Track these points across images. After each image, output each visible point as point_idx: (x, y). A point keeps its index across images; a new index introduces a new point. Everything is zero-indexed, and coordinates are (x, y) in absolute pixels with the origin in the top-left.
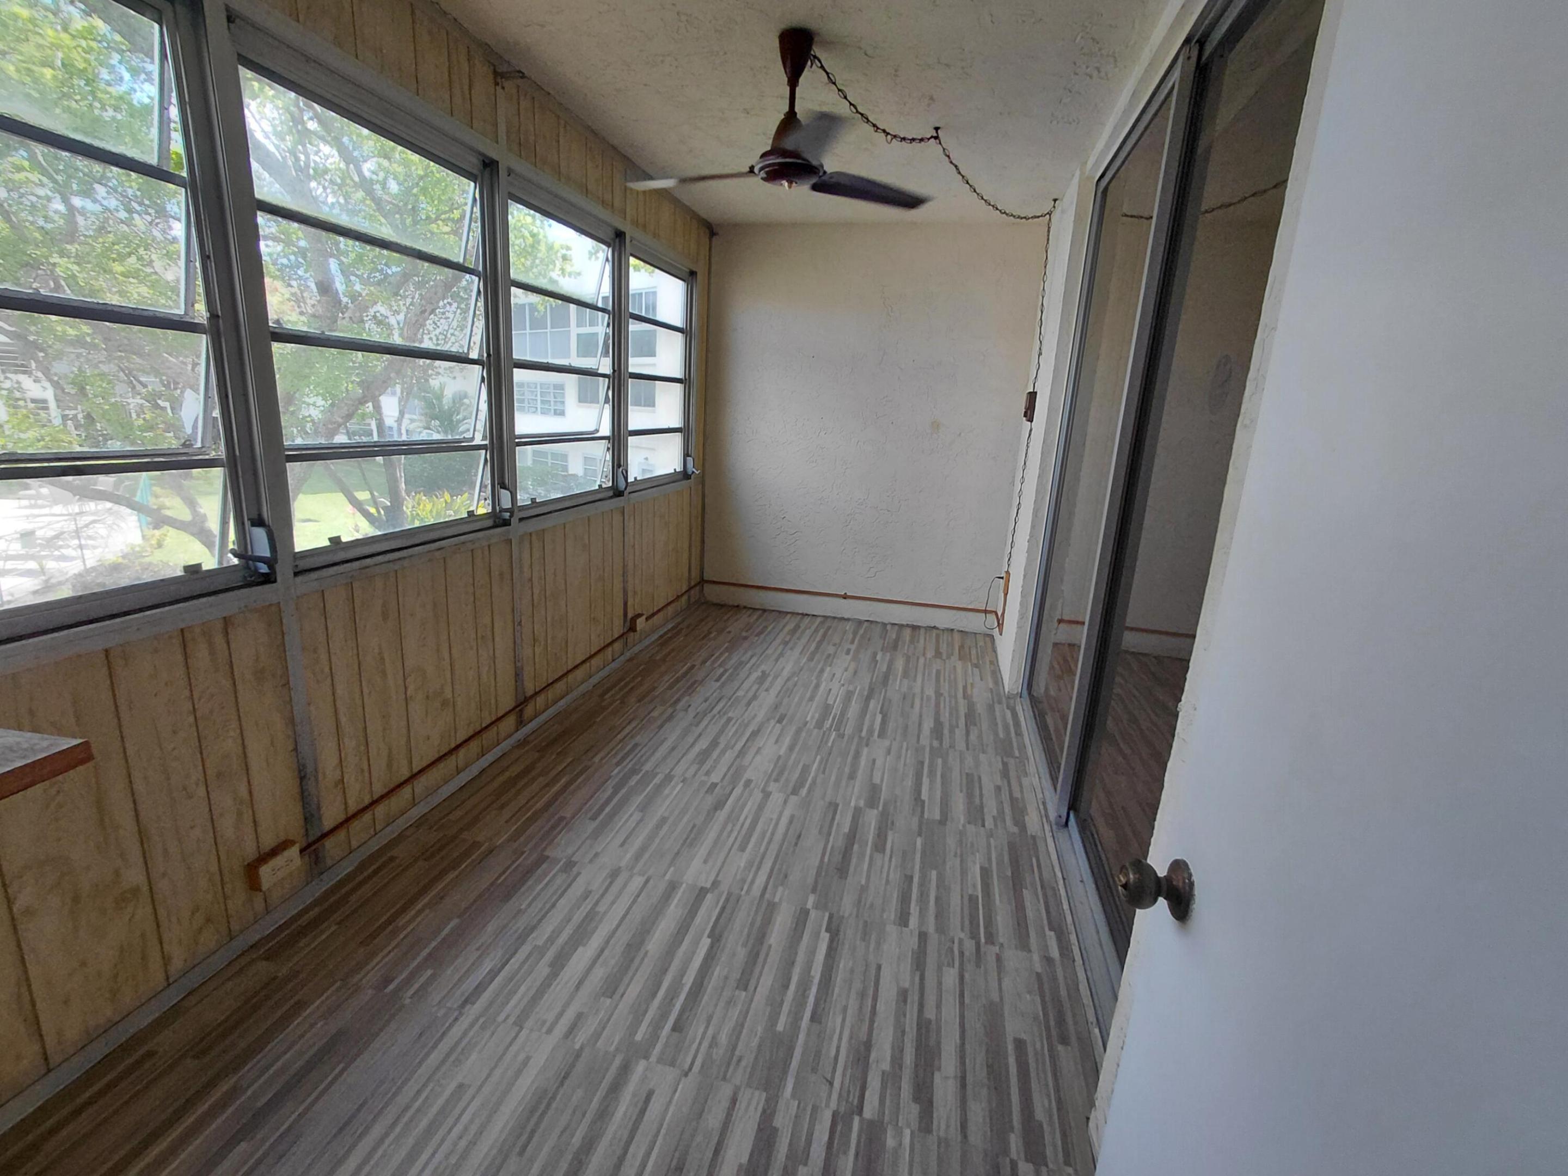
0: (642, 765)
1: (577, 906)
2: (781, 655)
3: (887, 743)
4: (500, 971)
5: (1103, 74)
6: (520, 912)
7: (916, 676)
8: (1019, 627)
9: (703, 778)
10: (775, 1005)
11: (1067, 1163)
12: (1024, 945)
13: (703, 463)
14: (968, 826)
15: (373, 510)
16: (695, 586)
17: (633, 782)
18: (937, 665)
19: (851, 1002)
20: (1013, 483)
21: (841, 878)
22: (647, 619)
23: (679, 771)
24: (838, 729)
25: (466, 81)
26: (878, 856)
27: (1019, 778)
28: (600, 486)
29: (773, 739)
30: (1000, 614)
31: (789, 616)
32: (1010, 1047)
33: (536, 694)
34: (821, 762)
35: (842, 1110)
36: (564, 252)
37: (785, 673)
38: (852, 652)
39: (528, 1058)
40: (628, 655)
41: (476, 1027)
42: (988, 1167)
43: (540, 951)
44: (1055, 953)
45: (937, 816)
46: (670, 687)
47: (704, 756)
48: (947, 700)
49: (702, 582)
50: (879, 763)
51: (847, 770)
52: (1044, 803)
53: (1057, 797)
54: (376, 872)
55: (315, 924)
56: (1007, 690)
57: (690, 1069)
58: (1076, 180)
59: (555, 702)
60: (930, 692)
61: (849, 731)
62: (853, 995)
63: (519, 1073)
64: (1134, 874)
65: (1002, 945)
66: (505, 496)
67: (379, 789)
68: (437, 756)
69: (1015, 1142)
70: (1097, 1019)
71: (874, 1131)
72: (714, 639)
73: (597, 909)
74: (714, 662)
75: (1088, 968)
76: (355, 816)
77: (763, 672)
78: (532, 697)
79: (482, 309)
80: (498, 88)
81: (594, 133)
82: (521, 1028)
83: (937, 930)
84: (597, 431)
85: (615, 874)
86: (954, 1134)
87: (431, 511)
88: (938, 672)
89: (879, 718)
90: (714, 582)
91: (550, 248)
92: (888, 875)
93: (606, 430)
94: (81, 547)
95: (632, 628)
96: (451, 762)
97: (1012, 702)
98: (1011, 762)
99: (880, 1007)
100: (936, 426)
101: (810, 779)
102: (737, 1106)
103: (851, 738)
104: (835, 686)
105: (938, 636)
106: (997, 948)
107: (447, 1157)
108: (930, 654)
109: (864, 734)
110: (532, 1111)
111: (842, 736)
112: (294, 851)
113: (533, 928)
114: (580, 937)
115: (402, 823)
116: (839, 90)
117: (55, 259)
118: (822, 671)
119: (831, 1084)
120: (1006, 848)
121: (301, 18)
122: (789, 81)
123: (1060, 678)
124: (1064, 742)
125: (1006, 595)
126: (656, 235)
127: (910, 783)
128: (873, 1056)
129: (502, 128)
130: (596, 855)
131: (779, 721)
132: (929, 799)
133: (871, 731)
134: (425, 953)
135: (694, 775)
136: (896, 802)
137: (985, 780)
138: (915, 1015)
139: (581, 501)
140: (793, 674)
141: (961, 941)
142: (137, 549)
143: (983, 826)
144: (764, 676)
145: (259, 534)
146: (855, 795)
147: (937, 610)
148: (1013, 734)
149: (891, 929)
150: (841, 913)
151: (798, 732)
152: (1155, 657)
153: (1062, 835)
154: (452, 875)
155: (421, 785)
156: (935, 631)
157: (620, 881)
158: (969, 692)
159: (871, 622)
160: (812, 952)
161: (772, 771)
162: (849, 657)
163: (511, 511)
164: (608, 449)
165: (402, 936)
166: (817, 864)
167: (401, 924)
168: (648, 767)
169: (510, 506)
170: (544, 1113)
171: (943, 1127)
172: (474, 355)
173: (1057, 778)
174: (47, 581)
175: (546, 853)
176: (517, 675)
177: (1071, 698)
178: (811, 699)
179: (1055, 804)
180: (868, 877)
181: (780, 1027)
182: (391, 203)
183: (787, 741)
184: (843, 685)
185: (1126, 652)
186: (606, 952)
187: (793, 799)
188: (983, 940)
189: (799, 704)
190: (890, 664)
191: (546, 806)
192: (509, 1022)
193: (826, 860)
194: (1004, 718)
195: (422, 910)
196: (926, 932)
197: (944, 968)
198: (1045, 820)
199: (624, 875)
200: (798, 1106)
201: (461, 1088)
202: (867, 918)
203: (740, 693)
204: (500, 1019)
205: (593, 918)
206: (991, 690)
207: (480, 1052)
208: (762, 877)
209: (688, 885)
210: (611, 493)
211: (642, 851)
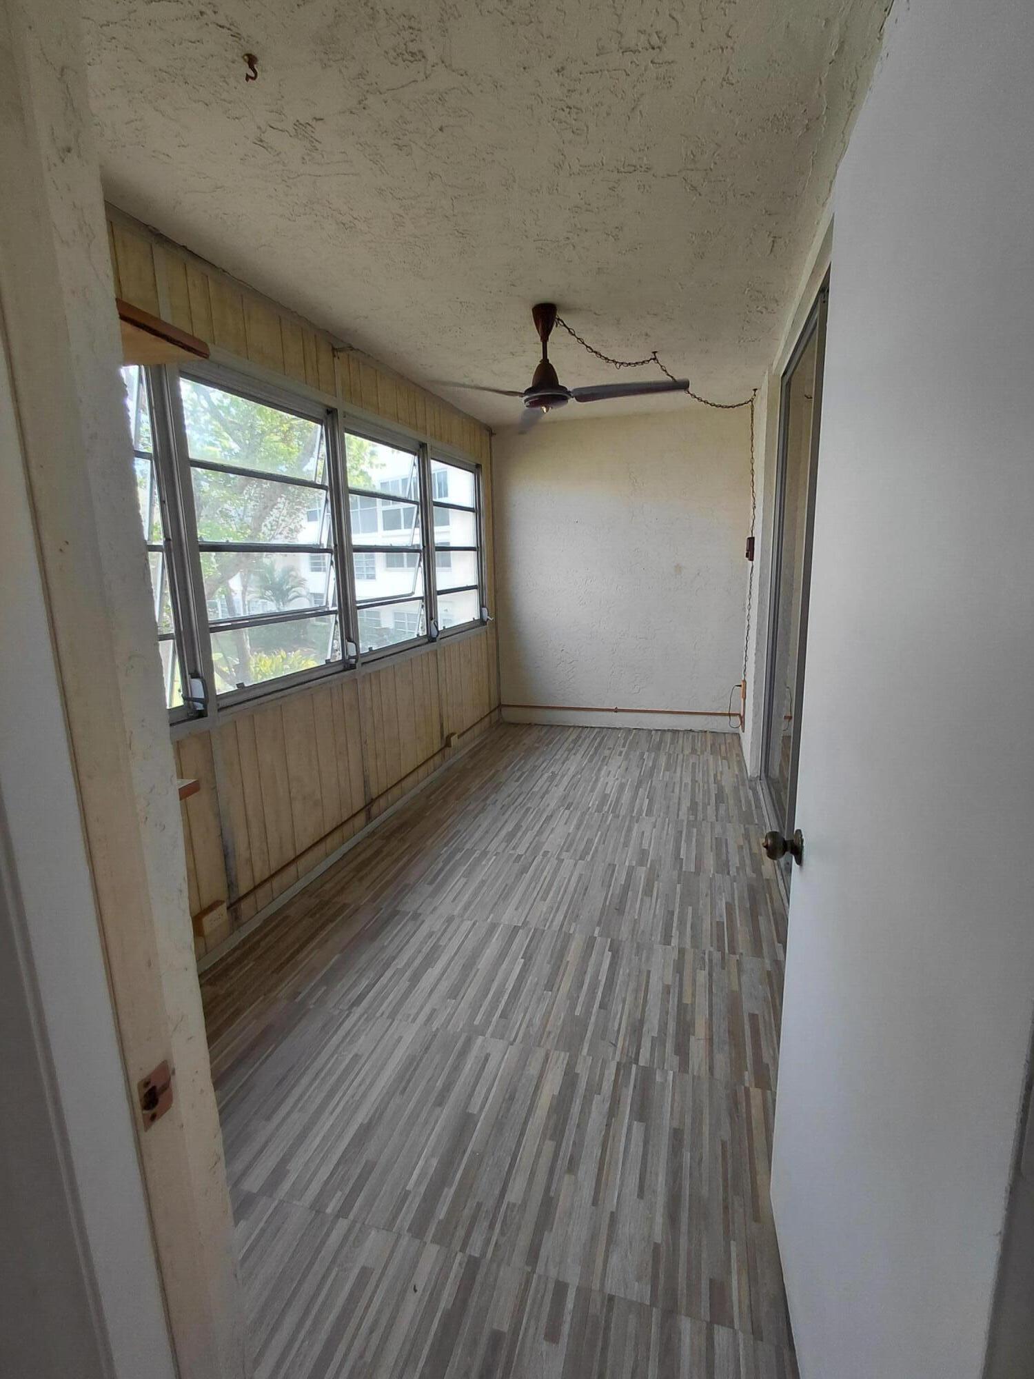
0: (464, 845)
1: (424, 942)
2: (567, 759)
3: (653, 819)
4: (374, 985)
6: (383, 948)
7: (676, 769)
8: (755, 724)
9: (511, 852)
10: (573, 1001)
12: (758, 953)
13: (495, 611)
14: (716, 875)
16: (495, 709)
17: (458, 856)
18: (693, 759)
20: (743, 607)
21: (619, 915)
22: (459, 737)
23: (492, 847)
24: (614, 812)
25: (314, 360)
26: (647, 899)
28: (418, 635)
29: (563, 821)
30: (742, 715)
31: (572, 729)
32: (746, 1019)
33: (379, 796)
34: (601, 836)
35: (624, 1061)
37: (571, 773)
38: (623, 754)
39: (401, 1038)
40: (446, 765)
41: (362, 1020)
42: (728, 1092)
43: (401, 972)
45: (693, 870)
46: (481, 788)
47: (511, 835)
48: (701, 785)
49: (500, 706)
50: (647, 834)
51: (622, 840)
54: (277, 926)
55: (239, 961)
56: (749, 774)
57: (515, 1040)
58: (766, 377)
59: (394, 802)
60: (687, 780)
61: (623, 812)
62: (630, 992)
63: (395, 1047)
65: (741, 954)
66: (351, 646)
67: (275, 866)
68: (312, 843)
69: (748, 1076)
71: (646, 1077)
72: (513, 749)
73: (440, 943)
74: (513, 768)
76: (261, 885)
77: (553, 773)
78: (376, 799)
80: (336, 360)
81: (402, 377)
82: (394, 1020)
83: (692, 947)
84: (413, 593)
85: (450, 920)
86: (705, 1068)
87: (271, 667)
88: (694, 764)
89: (647, 801)
90: (509, 706)
92: (655, 911)
93: (420, 592)
95: (448, 744)
97: (753, 783)
98: (752, 828)
99: (650, 998)
100: (681, 567)
101: (593, 848)
102: (549, 1061)
103: (625, 817)
104: (611, 780)
105: (693, 736)
106: (738, 956)
108: (687, 752)
109: (634, 814)
111: (617, 817)
112: (223, 909)
113: (394, 958)
114: (429, 961)
115: (291, 893)
116: (578, 339)
118: (600, 770)
119: (615, 1046)
120: (746, 889)
122: (541, 338)
125: (745, 699)
126: (449, 442)
127: (671, 847)
128: (645, 1028)
129: (339, 387)
130: (435, 908)
131: (568, 808)
132: (686, 857)
133: (640, 810)
134: (318, 977)
135: (504, 851)
136: (660, 861)
137: (730, 842)
138: (676, 1001)
139: (405, 647)
140: (577, 773)
141: (710, 953)
143: (728, 873)
144: (554, 775)
145: (197, 683)
146: (629, 857)
147: (692, 716)
148: (754, 808)
149: (658, 948)
150: (620, 939)
151: (583, 814)
154: (332, 925)
155: (302, 863)
156: (691, 733)
157: (453, 926)
158: (719, 778)
159: (639, 729)
160: (599, 964)
161: (564, 845)
162: (622, 758)
163: (356, 658)
164: (423, 606)
165: (302, 966)
166: (601, 906)
167: (299, 959)
168: (468, 846)
169: (355, 654)
170: (415, 1070)
171: (696, 1068)
172: (325, 545)
175: (398, 909)
176: (365, 782)
178: (592, 790)
180: (640, 914)
181: (577, 1013)
183: (574, 822)
184: (617, 779)
186: (449, 971)
187: (581, 863)
188: (727, 952)
189: (582, 795)
190: (655, 761)
191: (396, 877)
192: (385, 1016)
193: (608, 903)
194: (746, 797)
195: (313, 950)
196: (684, 948)
197: (698, 971)
198: (777, 867)
199: (457, 921)
200: (593, 1060)
201: (357, 1057)
202: (639, 941)
203: (535, 789)
204: (378, 1014)
205: (435, 952)
206: (737, 775)
207: (367, 1035)
208: (560, 917)
209: (504, 924)
210: (427, 640)
211: (469, 904)
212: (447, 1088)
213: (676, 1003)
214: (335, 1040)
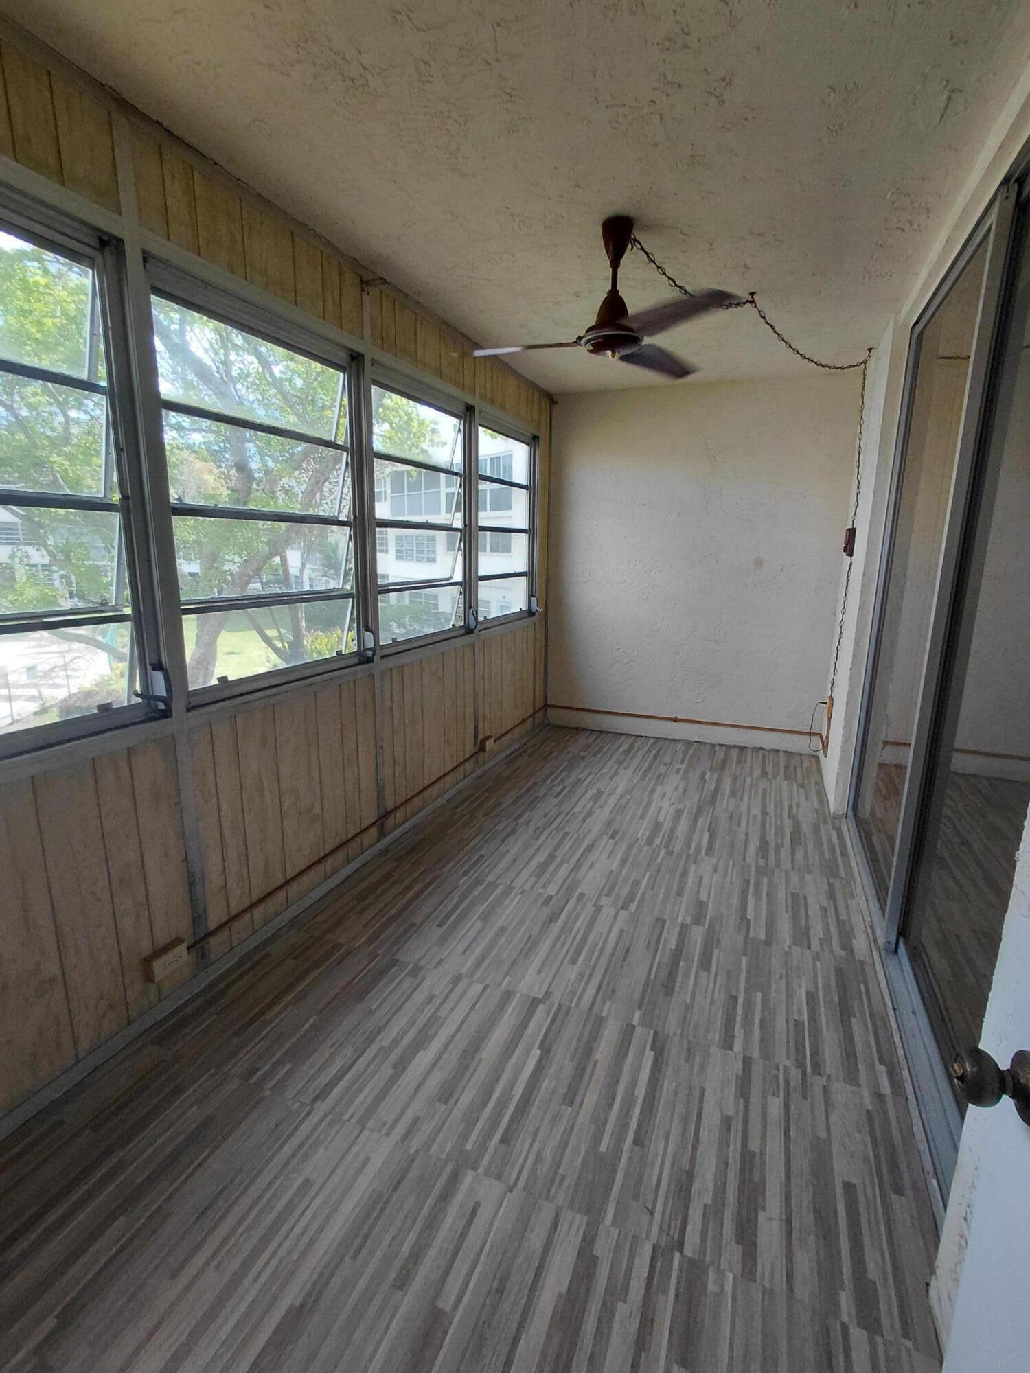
0: (487, 876)
1: (421, 1010)
2: (616, 773)
3: (714, 860)
4: (349, 1069)
5: (915, 226)
6: (371, 1012)
7: (742, 795)
8: (843, 751)
9: (541, 891)
10: (599, 1123)
11: (906, 1335)
12: (851, 1076)
13: (546, 601)
14: (794, 947)
15: (279, 645)
16: (540, 709)
17: (477, 891)
18: (763, 784)
19: (674, 1125)
20: (834, 613)
21: (666, 994)
22: (496, 740)
23: (518, 883)
24: (667, 846)
25: (337, 293)
26: (703, 974)
27: (846, 901)
28: (453, 625)
29: (605, 855)
30: (824, 737)
31: (623, 737)
32: (839, 1190)
33: (396, 808)
34: (650, 878)
35: (663, 1244)
36: (433, 426)
37: (619, 791)
38: (682, 771)
39: (367, 1160)
40: (479, 772)
41: (325, 1123)
42: (816, 1329)
43: (387, 1051)
44: (886, 1089)
45: (763, 937)
46: (515, 802)
47: (542, 868)
48: (773, 818)
49: (546, 706)
50: (706, 881)
51: (675, 886)
52: (872, 927)
53: (886, 922)
56: (832, 811)
57: (515, 1184)
58: (890, 329)
59: (413, 815)
60: (756, 811)
61: (678, 848)
62: (676, 1121)
63: (359, 1172)
64: (973, 1066)
65: (829, 1077)
66: (369, 636)
67: (256, 894)
69: (846, 1301)
70: (935, 1169)
71: (695, 1272)
72: (556, 757)
73: (439, 1014)
74: (553, 780)
75: (922, 1108)
76: (237, 916)
77: (598, 790)
78: (392, 811)
79: (350, 479)
80: (365, 294)
81: (448, 325)
82: (364, 1128)
83: (762, 1056)
84: (451, 577)
85: (456, 980)
86: (780, 1277)
87: (327, 645)
88: (764, 790)
89: (706, 836)
90: (557, 707)
91: (422, 423)
92: (713, 994)
93: (458, 577)
94: (67, 677)
95: (482, 749)
96: (320, 869)
97: (837, 821)
98: (838, 885)
99: (704, 1134)
100: (759, 563)
101: (639, 895)
102: (559, 1228)
103: (680, 855)
104: (665, 804)
105: (764, 758)
106: (824, 1079)
107: (289, 1253)
108: (757, 773)
109: (691, 851)
110: (367, 1215)
111: (671, 853)
112: (182, 949)
113: (381, 1030)
115: (277, 923)
116: (659, 267)
117: (54, 458)
118: (653, 790)
119: (652, 1213)
120: (833, 973)
121: (202, 253)
122: (611, 263)
123: (886, 798)
124: (891, 866)
125: (830, 719)
126: (502, 407)
127: (736, 901)
128: (695, 1187)
129: (367, 327)
130: (441, 961)
131: (612, 837)
132: (755, 917)
133: (698, 850)
134: (285, 1048)
135: (532, 888)
136: (721, 920)
137: (810, 900)
138: (739, 1144)
140: (627, 792)
141: (786, 1069)
142: (106, 678)
143: (809, 948)
144: (599, 794)
145: (158, 676)
146: (682, 912)
147: (764, 732)
148: (839, 856)
149: (716, 1050)
150: (666, 1032)
151: (630, 847)
152: (987, 778)
153: (892, 962)
154: (315, 973)
155: (294, 889)
156: (761, 752)
157: (460, 987)
158: (795, 812)
159: (701, 743)
160: (636, 1071)
161: (604, 887)
162: (679, 776)
163: (373, 650)
164: (461, 593)
165: (268, 1029)
166: (643, 980)
167: (267, 1018)
168: (491, 878)
169: (373, 646)
171: (767, 1276)
172: (343, 518)
173: (885, 901)
174: (44, 704)
175: (396, 957)
176: (379, 792)
177: (898, 819)
178: (643, 817)
179: (884, 930)
180: (693, 998)
181: (603, 1148)
182: (296, 396)
183: (619, 857)
184: (673, 804)
185: (956, 773)
186: (444, 1057)
187: (623, 913)
188: (809, 1070)
189: (631, 821)
190: (719, 782)
191: (400, 913)
192: (354, 1121)
193: (652, 976)
194: (830, 839)
195: (287, 1006)
196: (750, 1058)
197: (769, 1097)
198: (873, 944)
199: (465, 982)
200: (619, 1234)
201: (307, 1183)
202: (690, 1038)
203: (576, 810)
204: (346, 1117)
205: (434, 1022)
206: (816, 810)
207: (326, 1148)
208: (591, 991)
209: (522, 994)
210: (463, 631)
211: (483, 957)
212: (417, 1255)
213: (739, 1149)
214: (287, 1150)
